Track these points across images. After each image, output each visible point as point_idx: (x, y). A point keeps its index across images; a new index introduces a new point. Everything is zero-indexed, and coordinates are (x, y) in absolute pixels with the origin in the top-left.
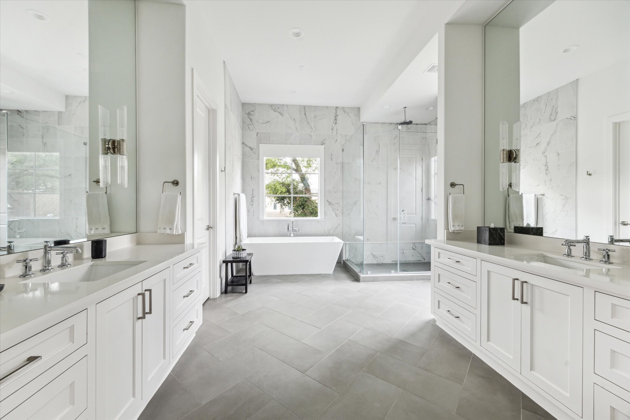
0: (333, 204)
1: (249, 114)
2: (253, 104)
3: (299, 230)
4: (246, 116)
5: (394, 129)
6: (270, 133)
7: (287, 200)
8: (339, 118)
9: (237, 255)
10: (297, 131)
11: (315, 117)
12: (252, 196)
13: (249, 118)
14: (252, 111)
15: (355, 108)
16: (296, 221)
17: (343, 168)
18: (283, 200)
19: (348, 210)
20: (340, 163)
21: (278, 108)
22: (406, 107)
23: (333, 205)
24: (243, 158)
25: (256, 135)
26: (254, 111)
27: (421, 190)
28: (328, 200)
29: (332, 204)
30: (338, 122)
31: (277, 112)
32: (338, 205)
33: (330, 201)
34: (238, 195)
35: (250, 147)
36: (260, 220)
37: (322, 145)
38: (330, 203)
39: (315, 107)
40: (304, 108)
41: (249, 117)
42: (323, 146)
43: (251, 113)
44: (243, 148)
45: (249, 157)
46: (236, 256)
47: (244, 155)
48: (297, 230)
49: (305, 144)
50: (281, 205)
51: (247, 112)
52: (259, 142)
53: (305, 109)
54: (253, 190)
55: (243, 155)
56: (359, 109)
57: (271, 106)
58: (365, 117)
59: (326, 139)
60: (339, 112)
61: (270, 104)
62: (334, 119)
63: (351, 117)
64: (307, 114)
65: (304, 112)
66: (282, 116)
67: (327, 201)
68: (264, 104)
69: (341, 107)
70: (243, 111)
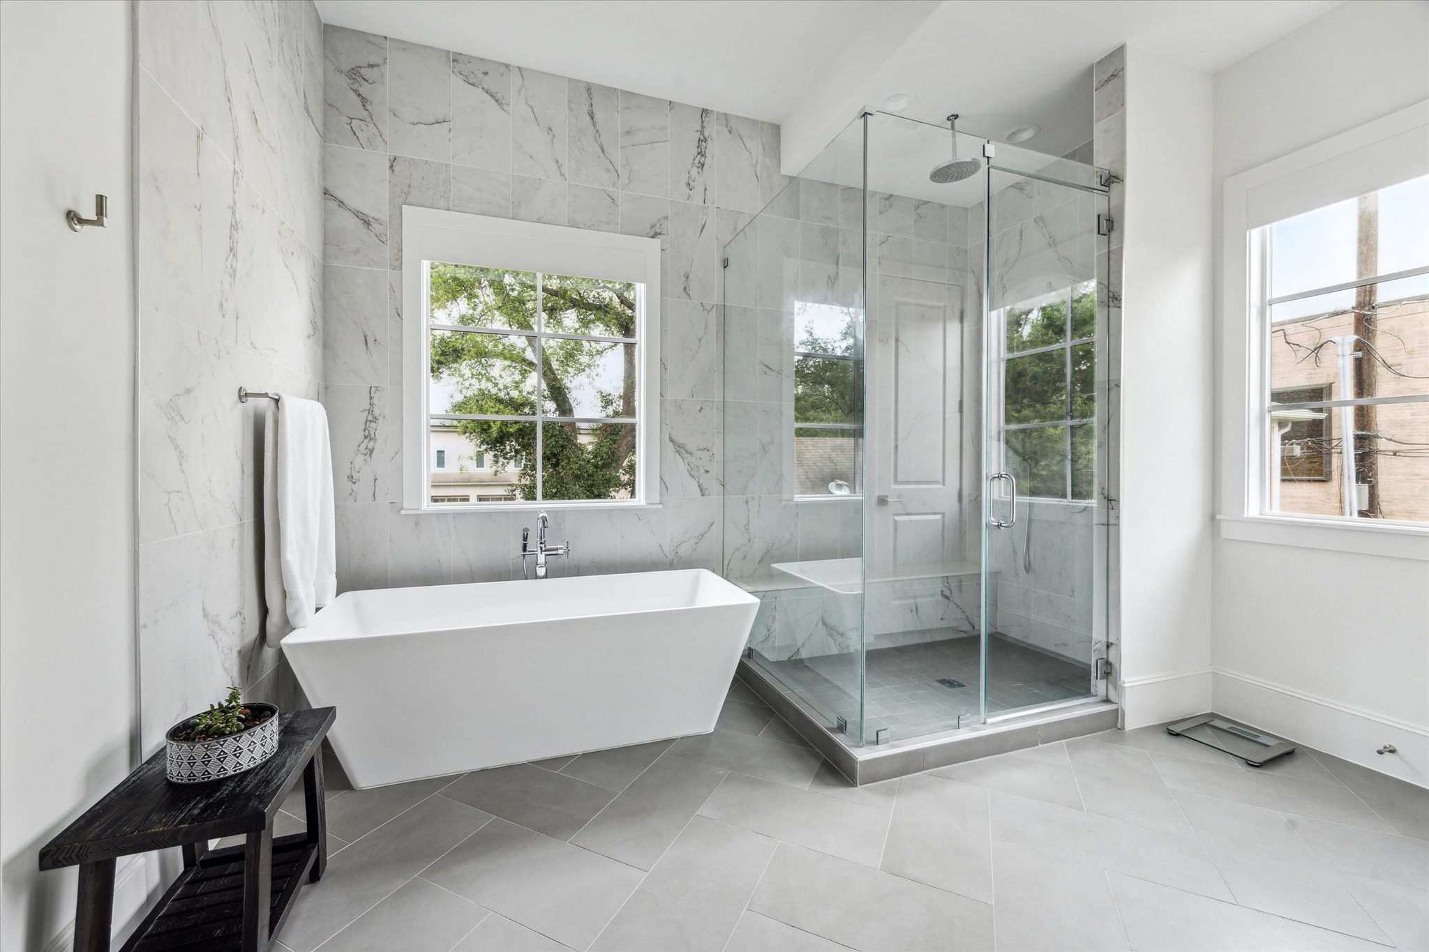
0: (690, 450)
1: (354, 74)
2: (374, 35)
3: (567, 550)
4: (343, 81)
5: (881, 213)
6: (447, 166)
7: (513, 443)
8: (712, 148)
9: (191, 764)
10: (562, 175)
11: (628, 133)
12: (370, 418)
13: (355, 91)
14: (371, 66)
15: (763, 123)
16: (556, 513)
17: (724, 324)
18: (502, 444)
19: (740, 472)
20: (715, 307)
21: (486, 73)
22: (956, 117)
23: (691, 453)
24: (325, 255)
25: (388, 164)
26: (378, 65)
27: (957, 409)
28: (675, 438)
29: (686, 451)
30: (708, 162)
31: (481, 90)
32: (710, 453)
33: (680, 439)
34: (273, 402)
35: (358, 214)
36: (403, 512)
37: (652, 237)
38: (680, 448)
39: (630, 98)
40: (589, 90)
41: (356, 86)
42: (657, 241)
43: (363, 71)
44: (326, 212)
45: (357, 252)
46: (185, 774)
47: (329, 242)
48: (560, 552)
49: (590, 228)
50: (495, 456)
51: (346, 66)
52: (403, 196)
53: (590, 94)
54: (373, 389)
55: (325, 244)
56: (776, 130)
57: (456, 59)
58: (795, 160)
59: (666, 218)
60: (713, 130)
61: (448, 52)
62: (695, 151)
63: (751, 153)
64: (599, 116)
65: (586, 108)
66: (498, 107)
67: (671, 440)
68: (425, 47)
69: (718, 113)
70: (326, 57)
